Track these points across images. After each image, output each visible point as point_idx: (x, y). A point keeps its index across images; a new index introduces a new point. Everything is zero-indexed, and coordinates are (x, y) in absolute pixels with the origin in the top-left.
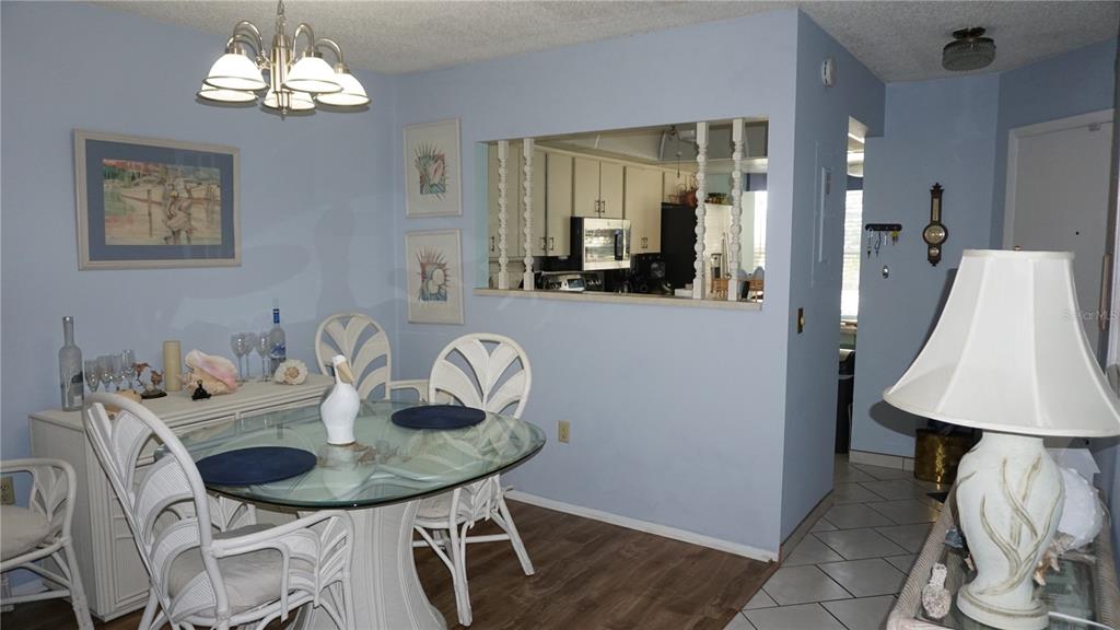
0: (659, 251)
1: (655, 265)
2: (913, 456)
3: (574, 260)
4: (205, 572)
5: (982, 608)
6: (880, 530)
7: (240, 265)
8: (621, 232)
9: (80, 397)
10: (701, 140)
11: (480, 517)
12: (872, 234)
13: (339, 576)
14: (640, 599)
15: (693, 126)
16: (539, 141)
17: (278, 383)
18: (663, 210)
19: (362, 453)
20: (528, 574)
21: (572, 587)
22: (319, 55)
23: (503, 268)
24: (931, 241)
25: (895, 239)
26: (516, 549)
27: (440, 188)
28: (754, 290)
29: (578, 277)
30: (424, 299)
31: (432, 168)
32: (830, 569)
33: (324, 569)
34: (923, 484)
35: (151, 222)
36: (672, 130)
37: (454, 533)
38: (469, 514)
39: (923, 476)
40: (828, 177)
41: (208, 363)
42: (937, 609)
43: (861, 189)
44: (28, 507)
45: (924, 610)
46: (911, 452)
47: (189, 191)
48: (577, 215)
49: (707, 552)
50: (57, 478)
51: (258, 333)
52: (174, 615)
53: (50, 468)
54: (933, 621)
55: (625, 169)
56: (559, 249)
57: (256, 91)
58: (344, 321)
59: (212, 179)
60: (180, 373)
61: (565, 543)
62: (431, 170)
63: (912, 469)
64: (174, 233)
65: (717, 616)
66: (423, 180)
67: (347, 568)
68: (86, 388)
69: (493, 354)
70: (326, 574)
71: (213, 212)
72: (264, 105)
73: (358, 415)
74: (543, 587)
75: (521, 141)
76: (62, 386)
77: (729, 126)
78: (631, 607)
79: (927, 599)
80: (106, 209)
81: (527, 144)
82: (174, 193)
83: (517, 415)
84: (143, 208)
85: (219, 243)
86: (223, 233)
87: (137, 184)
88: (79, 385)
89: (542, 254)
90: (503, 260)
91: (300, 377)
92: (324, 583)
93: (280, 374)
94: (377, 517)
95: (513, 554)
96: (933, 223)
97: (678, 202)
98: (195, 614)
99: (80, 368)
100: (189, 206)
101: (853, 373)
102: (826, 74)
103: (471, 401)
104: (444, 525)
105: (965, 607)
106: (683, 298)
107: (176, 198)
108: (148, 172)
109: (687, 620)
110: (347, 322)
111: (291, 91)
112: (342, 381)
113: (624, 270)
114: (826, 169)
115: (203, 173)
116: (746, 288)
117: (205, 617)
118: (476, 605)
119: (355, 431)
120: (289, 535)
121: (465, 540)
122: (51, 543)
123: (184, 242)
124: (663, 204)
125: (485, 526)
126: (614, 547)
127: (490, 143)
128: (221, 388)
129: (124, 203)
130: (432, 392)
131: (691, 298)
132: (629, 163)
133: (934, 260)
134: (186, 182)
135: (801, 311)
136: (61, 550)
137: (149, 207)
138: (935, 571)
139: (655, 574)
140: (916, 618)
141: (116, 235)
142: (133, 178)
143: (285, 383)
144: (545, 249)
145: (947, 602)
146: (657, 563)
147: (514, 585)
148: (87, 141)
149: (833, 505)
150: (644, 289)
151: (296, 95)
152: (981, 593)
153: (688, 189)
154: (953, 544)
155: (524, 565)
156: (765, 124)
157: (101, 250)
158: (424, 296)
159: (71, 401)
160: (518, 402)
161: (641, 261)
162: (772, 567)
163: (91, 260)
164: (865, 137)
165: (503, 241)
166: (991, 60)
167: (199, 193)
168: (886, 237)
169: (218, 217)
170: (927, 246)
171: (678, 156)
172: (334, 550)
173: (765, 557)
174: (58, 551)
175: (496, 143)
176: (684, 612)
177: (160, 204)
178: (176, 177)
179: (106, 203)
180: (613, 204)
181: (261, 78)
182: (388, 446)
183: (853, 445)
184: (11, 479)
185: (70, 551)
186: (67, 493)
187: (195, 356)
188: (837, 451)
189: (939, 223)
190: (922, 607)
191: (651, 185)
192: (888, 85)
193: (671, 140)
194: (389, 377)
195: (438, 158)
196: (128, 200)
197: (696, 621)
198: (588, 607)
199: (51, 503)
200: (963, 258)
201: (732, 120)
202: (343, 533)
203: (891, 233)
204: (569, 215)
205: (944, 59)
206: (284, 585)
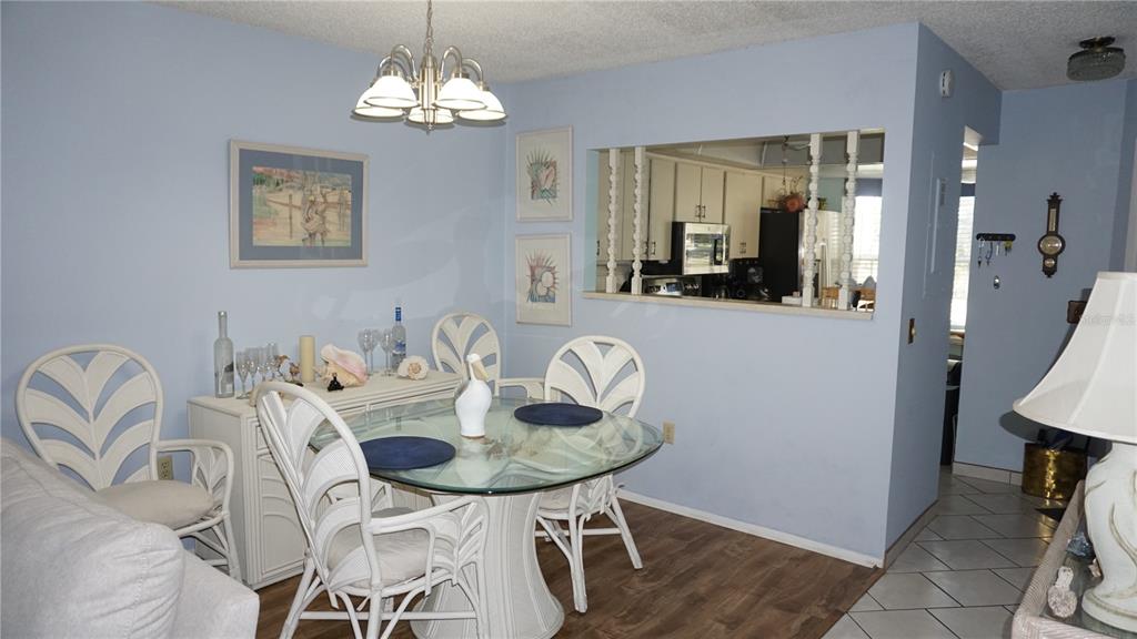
0: (757, 256)
1: (752, 270)
2: (1021, 470)
3: (675, 264)
4: (362, 547)
5: (1109, 610)
6: (988, 542)
7: (365, 266)
8: (721, 237)
9: (231, 386)
10: (815, 151)
11: (596, 511)
12: (983, 244)
13: (474, 558)
14: (746, 596)
15: (807, 138)
16: (649, 149)
17: (401, 377)
18: (762, 215)
19: (491, 446)
20: (636, 567)
21: (680, 581)
22: (466, 76)
23: (611, 272)
24: (1047, 252)
25: (1008, 249)
26: (626, 543)
27: (551, 194)
28: (864, 299)
29: (675, 281)
30: (533, 301)
31: (543, 173)
32: (934, 577)
33: (462, 549)
34: (1031, 498)
35: (291, 224)
36: (784, 141)
37: (572, 524)
38: (588, 508)
39: (1032, 491)
40: (943, 188)
41: (342, 357)
42: (1063, 609)
43: (973, 195)
44: (190, 483)
45: (1050, 609)
46: (1020, 466)
47: (324, 196)
48: (678, 220)
49: (810, 556)
50: (217, 458)
51: (382, 330)
52: (332, 584)
53: (210, 448)
54: (1058, 619)
55: (725, 174)
56: (661, 254)
57: (403, 109)
58: (458, 320)
59: (344, 184)
60: (314, 365)
61: (671, 540)
62: (543, 176)
63: (1020, 484)
64: (310, 235)
65: (824, 616)
66: (535, 186)
67: (481, 551)
68: (236, 377)
69: (607, 356)
70: (463, 555)
71: (345, 215)
72: (407, 119)
73: (489, 410)
74: (652, 580)
75: (632, 149)
76: (216, 375)
77: (844, 138)
78: (738, 604)
79: (1052, 600)
80: (254, 213)
81: (639, 153)
82: (312, 198)
83: (631, 414)
84: (285, 212)
85: (349, 244)
86: (352, 236)
87: (281, 190)
88: (230, 374)
89: (644, 258)
90: (611, 265)
91: (421, 372)
92: (461, 563)
93: (403, 368)
94: (507, 505)
95: (622, 548)
96: (1049, 233)
97: (776, 207)
98: (351, 585)
99: (232, 358)
100: (324, 211)
101: (959, 384)
102: (944, 84)
103: (585, 399)
104: (563, 516)
105: (1090, 608)
106: (791, 305)
107: (313, 202)
108: (290, 178)
109: (795, 618)
110: (460, 322)
111: (437, 107)
112: (478, 379)
113: (721, 275)
114: (941, 180)
115: (337, 178)
116: (856, 297)
117: (361, 587)
118: (590, 593)
119: (486, 425)
120: (435, 516)
121: (583, 532)
122: (213, 517)
123: (319, 244)
124: (762, 209)
125: (599, 520)
126: (718, 546)
127: (602, 151)
128: (352, 381)
129: (269, 206)
130: (547, 390)
131: (801, 306)
132: (730, 168)
133: (1049, 272)
134: (322, 187)
135: (912, 321)
136: (221, 523)
137: (290, 210)
138: (1061, 574)
139: (759, 573)
140: (1041, 616)
141: (263, 237)
142: (278, 184)
143: (408, 378)
144: (647, 253)
145: (1073, 603)
146: (762, 563)
147: (626, 577)
148: (241, 150)
149: (937, 516)
150: (740, 294)
151: (441, 111)
152: (1108, 596)
153: (788, 194)
154: (1075, 551)
155: (633, 559)
156: (881, 136)
157: (250, 251)
158: (533, 297)
159: (224, 389)
160: (632, 402)
161: (737, 265)
162: (875, 574)
163: (241, 258)
164: (979, 145)
165: (612, 246)
166: (1120, 70)
167: (332, 198)
168: (998, 247)
169: (349, 220)
170: (1042, 257)
171: (784, 163)
172: (470, 535)
173: (869, 562)
174: (218, 524)
175: (608, 151)
176: (791, 611)
177: (300, 208)
178: (314, 183)
179: (254, 207)
180: (713, 211)
181: (413, 97)
182: (513, 440)
183: (957, 457)
184: (170, 457)
185: (228, 524)
186: (227, 471)
187: (329, 351)
188: (942, 463)
189: (1055, 234)
190: (1047, 605)
191: (751, 191)
192: (1004, 93)
193: (781, 149)
194: (498, 375)
195: (550, 165)
196: (272, 204)
197: (803, 620)
198: (696, 602)
199: (211, 481)
200: (1098, 280)
201: (847, 132)
202: (479, 519)
203: (1004, 243)
204: (671, 220)
205: (1069, 69)
206: (429, 563)
